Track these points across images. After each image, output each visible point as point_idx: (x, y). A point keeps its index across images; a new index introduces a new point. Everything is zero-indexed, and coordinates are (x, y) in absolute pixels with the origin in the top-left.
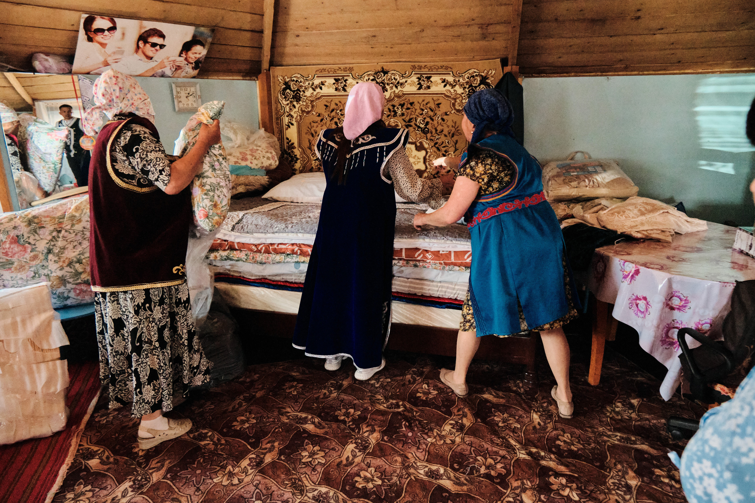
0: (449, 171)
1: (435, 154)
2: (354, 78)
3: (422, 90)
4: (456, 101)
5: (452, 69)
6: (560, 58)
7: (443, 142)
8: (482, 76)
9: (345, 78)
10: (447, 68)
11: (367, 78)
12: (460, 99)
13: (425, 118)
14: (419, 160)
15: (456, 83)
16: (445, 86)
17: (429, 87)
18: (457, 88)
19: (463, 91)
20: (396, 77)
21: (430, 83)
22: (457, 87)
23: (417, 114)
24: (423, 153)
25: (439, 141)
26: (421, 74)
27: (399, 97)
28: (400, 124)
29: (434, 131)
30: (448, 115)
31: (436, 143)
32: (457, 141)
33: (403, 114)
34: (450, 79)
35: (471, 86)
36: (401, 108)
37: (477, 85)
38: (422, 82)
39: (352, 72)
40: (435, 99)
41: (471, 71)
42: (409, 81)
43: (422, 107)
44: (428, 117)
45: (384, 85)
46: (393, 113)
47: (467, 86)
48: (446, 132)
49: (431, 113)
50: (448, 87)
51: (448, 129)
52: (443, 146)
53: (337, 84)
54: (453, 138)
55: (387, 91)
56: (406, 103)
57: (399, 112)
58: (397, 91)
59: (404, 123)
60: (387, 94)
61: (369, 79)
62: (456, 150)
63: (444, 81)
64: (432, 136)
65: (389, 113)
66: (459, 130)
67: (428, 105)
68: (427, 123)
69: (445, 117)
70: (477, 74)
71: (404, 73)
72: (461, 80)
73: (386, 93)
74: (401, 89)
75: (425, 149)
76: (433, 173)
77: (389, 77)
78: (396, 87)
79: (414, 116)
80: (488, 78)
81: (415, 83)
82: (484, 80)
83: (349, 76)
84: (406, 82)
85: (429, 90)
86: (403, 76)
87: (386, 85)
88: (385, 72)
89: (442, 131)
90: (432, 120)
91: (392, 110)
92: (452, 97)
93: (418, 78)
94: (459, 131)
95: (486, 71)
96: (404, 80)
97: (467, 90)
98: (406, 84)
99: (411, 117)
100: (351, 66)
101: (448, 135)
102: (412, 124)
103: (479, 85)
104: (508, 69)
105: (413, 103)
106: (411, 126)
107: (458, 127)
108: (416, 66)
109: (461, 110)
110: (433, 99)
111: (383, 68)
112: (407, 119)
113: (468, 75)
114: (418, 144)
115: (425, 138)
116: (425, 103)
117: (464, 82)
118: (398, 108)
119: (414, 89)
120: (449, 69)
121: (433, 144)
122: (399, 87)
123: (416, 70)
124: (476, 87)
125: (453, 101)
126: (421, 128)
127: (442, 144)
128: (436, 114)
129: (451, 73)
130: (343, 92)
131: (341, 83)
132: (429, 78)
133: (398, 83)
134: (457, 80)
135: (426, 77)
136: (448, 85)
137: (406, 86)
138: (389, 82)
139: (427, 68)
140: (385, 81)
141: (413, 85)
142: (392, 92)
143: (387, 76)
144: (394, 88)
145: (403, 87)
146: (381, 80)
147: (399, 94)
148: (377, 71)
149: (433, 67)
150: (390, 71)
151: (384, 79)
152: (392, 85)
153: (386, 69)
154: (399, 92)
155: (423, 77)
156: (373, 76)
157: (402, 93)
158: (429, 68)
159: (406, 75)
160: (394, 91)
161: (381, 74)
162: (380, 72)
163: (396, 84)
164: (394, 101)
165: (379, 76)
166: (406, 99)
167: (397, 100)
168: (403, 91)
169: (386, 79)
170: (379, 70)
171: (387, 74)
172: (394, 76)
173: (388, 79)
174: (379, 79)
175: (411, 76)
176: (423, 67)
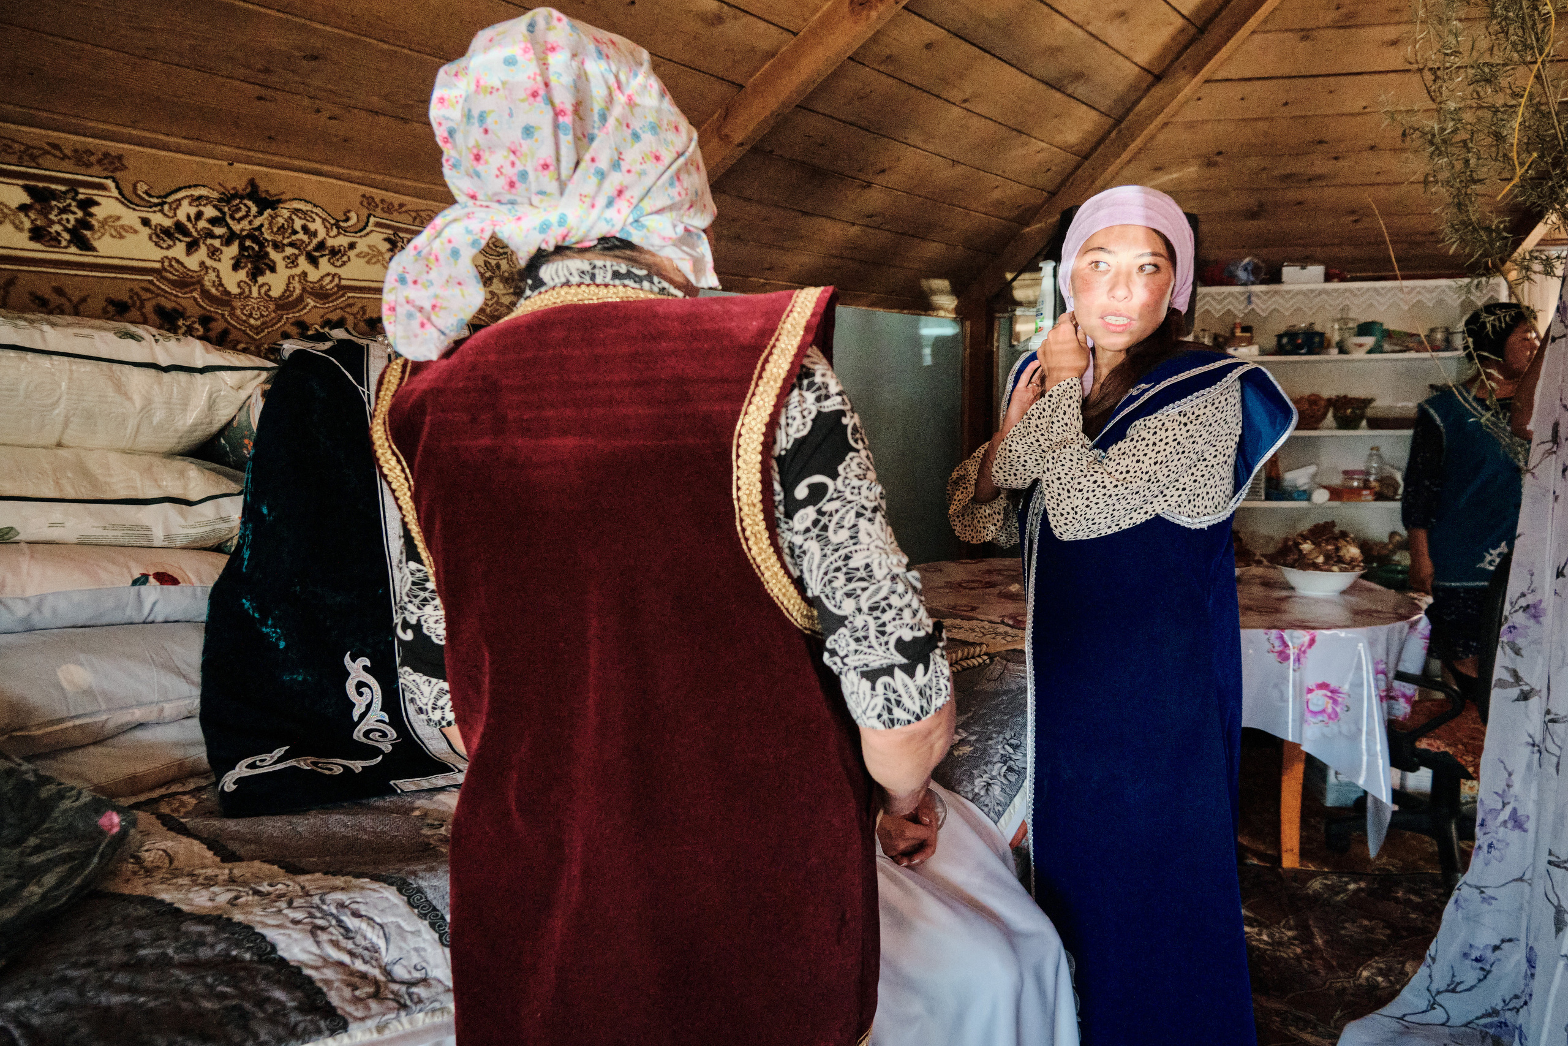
2: (126, 200)
9: (83, 193)
11: (193, 211)
20: (312, 226)
22: (495, 281)
26: (397, 230)
27: (321, 294)
39: (118, 175)
42: (362, 245)
45: (262, 246)
53: (45, 212)
55: (273, 270)
58: (314, 275)
60: (276, 282)
61: (199, 215)
71: (341, 218)
73: (268, 278)
74: (333, 270)
77: (281, 220)
78: (314, 261)
81: (380, 253)
83: (102, 187)
84: (352, 246)
86: (338, 227)
87: (270, 249)
88: (267, 203)
93: (388, 240)
96: (343, 241)
98: (352, 254)
100: (114, 147)
108: (377, 200)
111: (252, 183)
122: (323, 262)
123: (378, 212)
130: (73, 249)
131: (65, 210)
133: (321, 245)
134: (493, 263)
137: (349, 259)
138: (279, 238)
139: (406, 212)
140: (262, 233)
141: (374, 260)
142: (293, 277)
143: (273, 217)
144: (303, 264)
145: (339, 263)
146: (248, 227)
147: (322, 287)
148: (232, 192)
149: (423, 214)
150: (285, 201)
151: (262, 225)
152: (296, 252)
153: (267, 192)
154: (322, 277)
155: (402, 238)
156: (215, 207)
157: (337, 285)
158: (414, 214)
159: (350, 223)
160: (304, 274)
161: (245, 205)
162: (242, 198)
163: (310, 248)
164: (304, 308)
165: (239, 209)
166: (351, 305)
167: (315, 307)
168: (340, 279)
169: (266, 226)
170: (240, 188)
171: (273, 209)
172: (303, 222)
173: (279, 229)
174: (239, 220)
175: (368, 229)
176: (396, 207)
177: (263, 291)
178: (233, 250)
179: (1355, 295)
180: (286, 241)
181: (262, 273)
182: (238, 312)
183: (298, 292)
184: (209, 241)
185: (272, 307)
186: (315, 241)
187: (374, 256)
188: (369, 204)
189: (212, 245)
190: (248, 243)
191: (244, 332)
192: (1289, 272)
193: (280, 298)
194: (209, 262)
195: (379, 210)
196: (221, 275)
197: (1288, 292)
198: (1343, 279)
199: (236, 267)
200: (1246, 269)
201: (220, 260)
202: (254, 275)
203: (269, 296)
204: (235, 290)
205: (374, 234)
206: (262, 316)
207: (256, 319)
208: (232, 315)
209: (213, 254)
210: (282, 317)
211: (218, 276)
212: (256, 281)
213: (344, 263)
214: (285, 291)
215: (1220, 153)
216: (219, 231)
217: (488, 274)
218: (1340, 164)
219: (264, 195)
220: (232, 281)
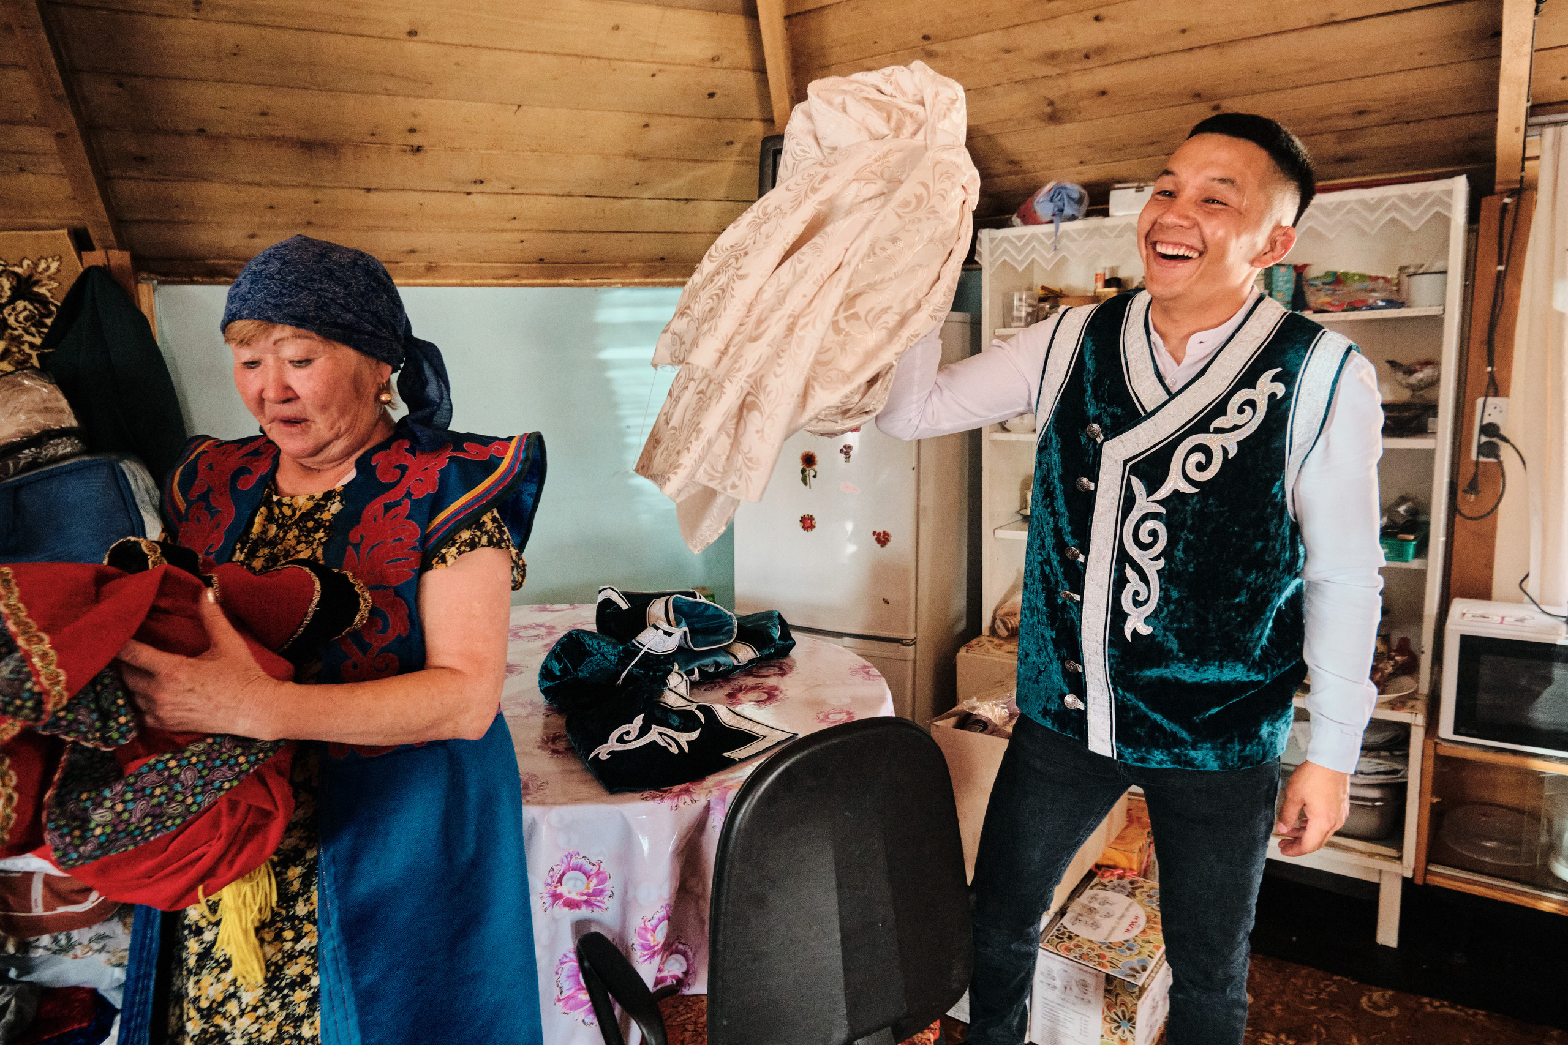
6: (252, 236)
8: (14, 274)
37: (4, 300)
70: (1, 268)
80: (37, 283)
82: (24, 288)
95: (26, 263)
103: (12, 301)
104: (96, 258)
192: (1119, 198)
200: (1052, 200)
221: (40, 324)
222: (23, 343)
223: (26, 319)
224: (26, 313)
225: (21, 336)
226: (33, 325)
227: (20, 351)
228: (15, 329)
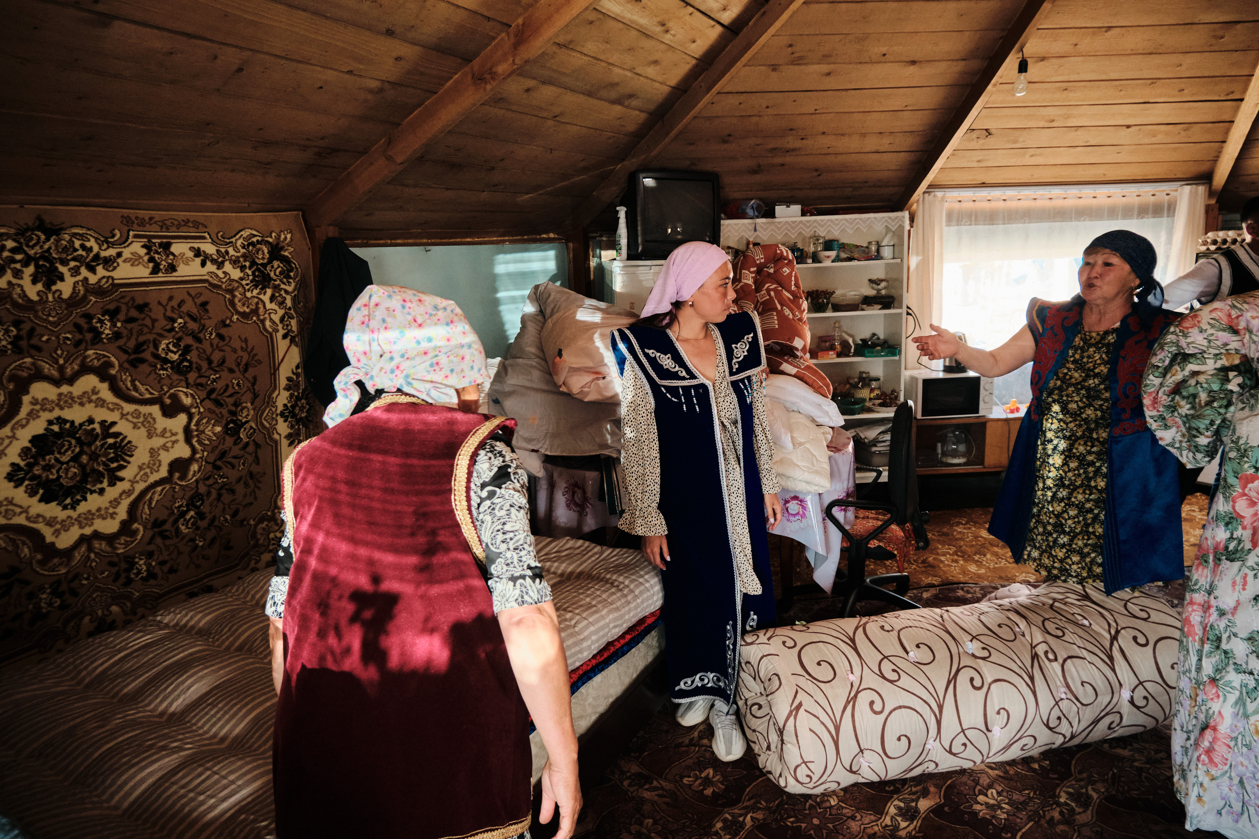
0: (247, 444)
1: (214, 416)
3: (160, 274)
4: (234, 296)
5: (206, 227)
7: (227, 386)
8: (268, 242)
10: (197, 225)
12: (240, 289)
13: (179, 339)
14: (173, 438)
15: (224, 257)
16: (203, 264)
17: (172, 268)
18: (228, 267)
19: (242, 275)
20: (88, 244)
21: (171, 257)
22: (227, 263)
23: (158, 328)
24: (182, 418)
25: (219, 385)
26: (149, 238)
27: (98, 290)
28: (113, 359)
29: (204, 365)
30: (228, 326)
31: (212, 391)
32: (255, 378)
33: (117, 336)
34: (209, 248)
35: (253, 263)
36: (111, 320)
37: (265, 261)
38: (157, 256)
40: (193, 293)
41: (245, 233)
42: (127, 253)
43: (169, 314)
44: (187, 335)
45: (52, 263)
46: (89, 336)
47: (247, 264)
48: (230, 363)
49: (192, 325)
50: (210, 267)
51: (234, 356)
52: (227, 394)
54: (247, 375)
55: (62, 279)
56: (124, 308)
57: (107, 332)
58: (93, 279)
59: (124, 357)
60: (65, 288)
61: (3, 248)
62: (255, 396)
63: (198, 253)
64: (200, 376)
65: (78, 336)
66: (256, 355)
67: (184, 309)
68: (187, 350)
69: (223, 331)
70: (260, 239)
71: (109, 235)
72: (231, 251)
73: (59, 286)
74: (107, 274)
75: (186, 410)
76: (211, 460)
77: (64, 243)
78: (92, 270)
79: (151, 337)
80: (282, 248)
81: (140, 257)
82: (276, 251)
84: (119, 255)
85: (174, 274)
86: (107, 242)
87: (58, 265)
88: (52, 231)
89: (224, 361)
90: (199, 340)
91: (86, 326)
92: (224, 286)
93: (143, 246)
94: (257, 358)
95: (274, 235)
96: (112, 252)
97: (250, 272)
98: (120, 260)
99: (142, 339)
101: (236, 369)
102: (147, 355)
103: (270, 261)
105: (146, 305)
106: (143, 361)
107: (252, 349)
108: (133, 218)
109: (249, 314)
110: (189, 294)
111: (39, 218)
112: (132, 344)
113: (241, 240)
114: (168, 401)
115: (183, 383)
116: (174, 303)
117: (239, 254)
118: (101, 322)
119: (142, 272)
120: (201, 228)
121: (203, 394)
122: (99, 269)
124: (262, 265)
125: (228, 296)
126: (172, 362)
127: (225, 391)
128: (204, 326)
129: (206, 234)
132: (166, 246)
133: (96, 257)
134: (223, 250)
135: (161, 245)
136: (208, 263)
137: (118, 265)
138: (64, 256)
139: (155, 223)
140: (51, 254)
141: (136, 263)
142: (77, 282)
143: (58, 241)
144: (84, 272)
145: (111, 269)
146: (40, 251)
147: (100, 287)
148: (25, 227)
149: (168, 223)
150: (66, 229)
151: (50, 248)
152: (78, 264)
153: (51, 223)
154: (100, 280)
155: (154, 243)
156: (14, 240)
157: (111, 284)
158: (160, 224)
159: (116, 238)
160: (86, 279)
161: (36, 235)
162: (33, 230)
163: (88, 260)
164: (88, 303)
165: (32, 239)
166: (123, 297)
167: (96, 302)
168: (113, 279)
169: (53, 248)
170: (30, 224)
171: (57, 235)
172: (80, 242)
173: (63, 249)
174: (33, 247)
175: (130, 241)
176: (147, 220)
177: (56, 296)
178: (31, 269)
179: (820, 225)
180: (69, 257)
181: (55, 283)
182: (40, 314)
183: (82, 292)
184: (13, 266)
185: (64, 306)
186: (91, 255)
187: (136, 260)
188: (127, 222)
189: (15, 268)
190: (41, 263)
191: (46, 327)
192: (779, 209)
193: (71, 298)
194: (15, 281)
195: (135, 226)
196: (25, 289)
197: (779, 223)
198: (812, 214)
199: (34, 282)
200: (752, 207)
201: (22, 278)
202: (48, 286)
203: (61, 299)
204: (35, 298)
205: (134, 244)
206: (58, 314)
207: (53, 317)
208: (36, 316)
209: (17, 274)
210: (72, 313)
211: (22, 290)
212: (50, 290)
213: (115, 268)
214: (73, 293)
215: (729, 135)
216: (19, 257)
217: (220, 260)
218: (805, 141)
219: (49, 226)
220: (33, 291)
221: (288, 277)
222: (281, 290)
223: (280, 272)
224: (280, 269)
225: (279, 285)
226: (285, 277)
227: (280, 295)
228: (275, 280)
